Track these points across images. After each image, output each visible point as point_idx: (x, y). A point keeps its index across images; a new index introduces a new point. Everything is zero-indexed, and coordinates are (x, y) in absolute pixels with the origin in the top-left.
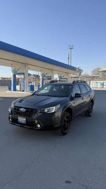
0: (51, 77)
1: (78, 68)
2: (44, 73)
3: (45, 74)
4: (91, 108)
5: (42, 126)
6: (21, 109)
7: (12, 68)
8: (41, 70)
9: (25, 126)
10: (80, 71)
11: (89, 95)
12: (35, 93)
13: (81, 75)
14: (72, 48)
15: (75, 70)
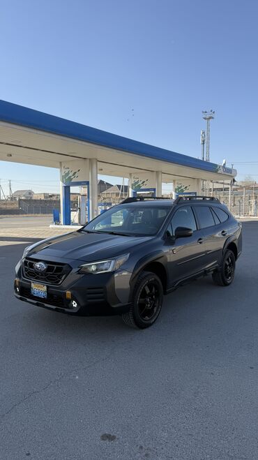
0: (154, 190)
1: (224, 166)
2: (138, 182)
3: (140, 183)
4: (230, 265)
5: (82, 304)
6: (38, 265)
7: (61, 171)
8: (131, 174)
9: (46, 305)
10: (229, 173)
11: (223, 232)
12: (85, 229)
13: (235, 183)
14: (210, 118)
15: (216, 171)
